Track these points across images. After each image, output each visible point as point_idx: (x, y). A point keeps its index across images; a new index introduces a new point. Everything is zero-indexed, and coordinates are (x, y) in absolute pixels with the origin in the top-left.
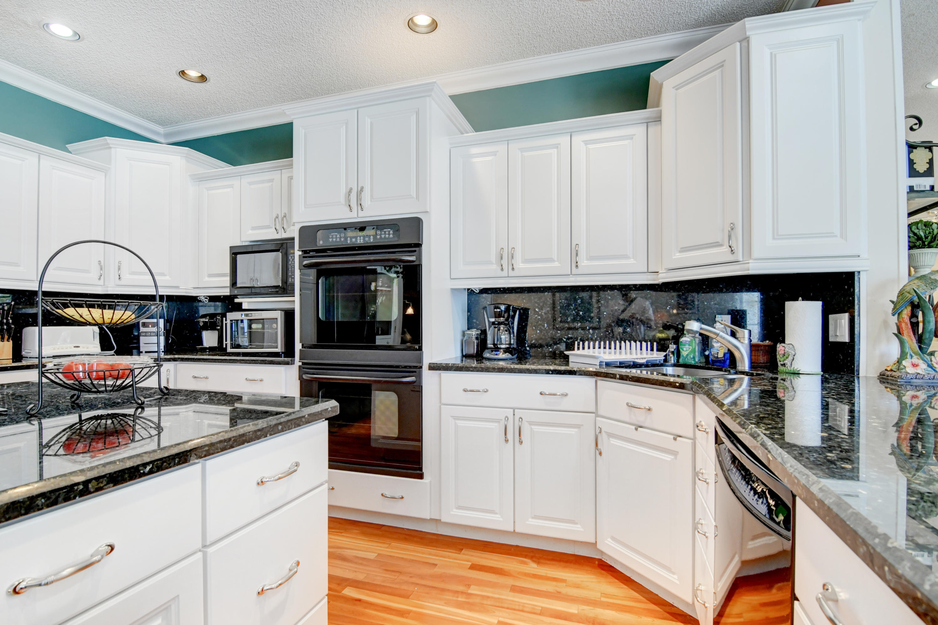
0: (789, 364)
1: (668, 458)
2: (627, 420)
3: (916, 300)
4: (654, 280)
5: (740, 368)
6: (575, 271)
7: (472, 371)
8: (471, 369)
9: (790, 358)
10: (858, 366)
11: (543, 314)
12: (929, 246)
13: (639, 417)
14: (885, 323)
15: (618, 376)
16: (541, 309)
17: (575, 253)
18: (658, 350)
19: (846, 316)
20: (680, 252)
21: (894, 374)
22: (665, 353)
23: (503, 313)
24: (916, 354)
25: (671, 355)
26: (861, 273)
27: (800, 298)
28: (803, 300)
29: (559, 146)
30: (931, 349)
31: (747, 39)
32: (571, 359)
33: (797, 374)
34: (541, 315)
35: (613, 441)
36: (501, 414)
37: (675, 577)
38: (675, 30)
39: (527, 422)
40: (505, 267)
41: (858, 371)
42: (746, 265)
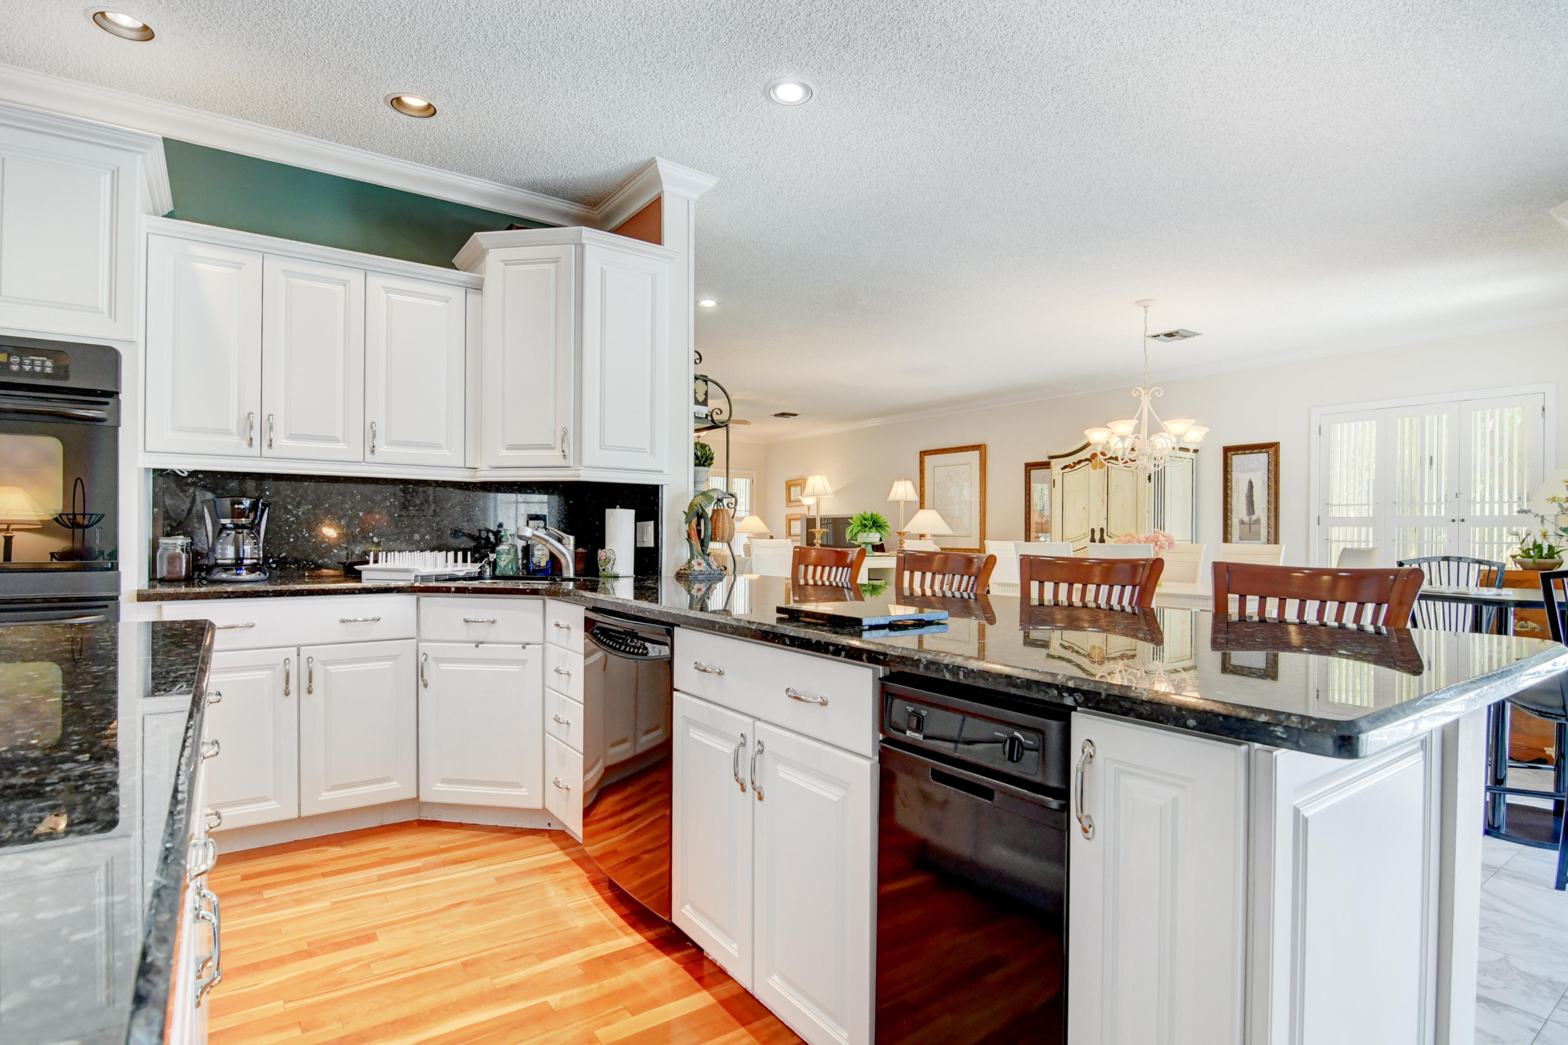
0: (610, 568)
1: (515, 669)
2: (464, 638)
3: (700, 511)
4: (471, 478)
5: (565, 575)
6: (368, 457)
7: (226, 598)
8: (225, 595)
9: (611, 563)
10: (661, 567)
11: (300, 513)
12: (704, 466)
13: (479, 632)
14: (679, 530)
15: (453, 589)
16: (298, 505)
17: (370, 434)
18: (472, 562)
19: (652, 523)
20: (507, 449)
21: (686, 572)
22: (480, 565)
23: (247, 512)
24: (700, 555)
25: (487, 567)
26: (664, 487)
27: (618, 506)
28: (621, 508)
29: (348, 284)
30: (708, 552)
31: (582, 246)
32: (364, 575)
33: (616, 577)
34: (297, 517)
35: (444, 666)
36: (278, 656)
37: (524, 790)
38: (490, 179)
39: (320, 661)
40: (256, 441)
41: (661, 572)
42: (577, 472)
